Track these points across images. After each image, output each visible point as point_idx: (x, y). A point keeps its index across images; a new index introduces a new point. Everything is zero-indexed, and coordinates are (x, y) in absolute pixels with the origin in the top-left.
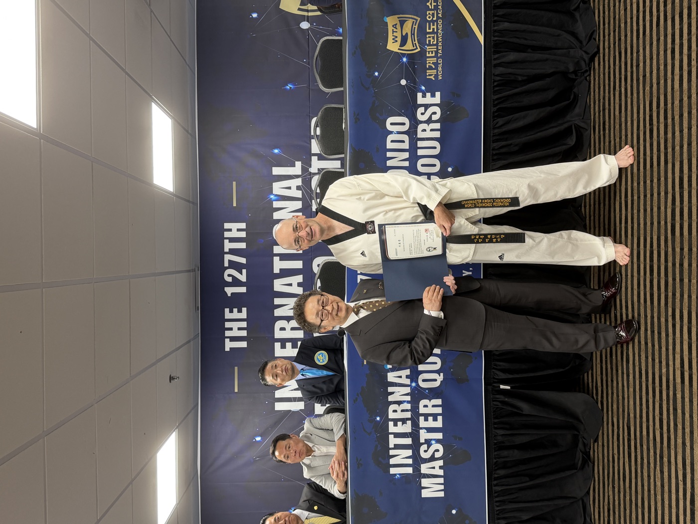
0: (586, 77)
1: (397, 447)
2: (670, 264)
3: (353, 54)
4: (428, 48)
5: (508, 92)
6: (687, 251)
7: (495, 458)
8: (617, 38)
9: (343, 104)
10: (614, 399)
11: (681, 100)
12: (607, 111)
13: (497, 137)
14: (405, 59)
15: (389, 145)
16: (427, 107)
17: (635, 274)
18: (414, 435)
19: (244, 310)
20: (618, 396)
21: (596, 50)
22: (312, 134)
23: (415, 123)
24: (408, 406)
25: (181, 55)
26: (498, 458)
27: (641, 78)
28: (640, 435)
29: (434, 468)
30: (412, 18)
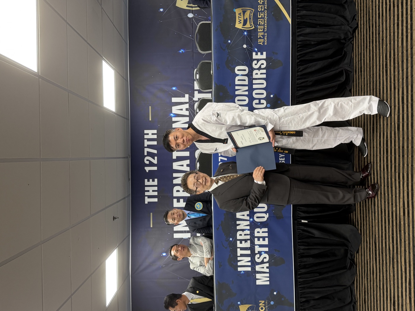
0: (351, 42)
1: (242, 255)
2: (397, 147)
3: (216, 30)
4: (259, 27)
5: (306, 51)
6: (406, 139)
7: (299, 263)
8: (368, 18)
9: (211, 60)
10: (367, 227)
11: (402, 53)
12: (362, 61)
13: (300, 77)
14: (245, 33)
15: (237, 82)
16: (258, 60)
17: (378, 154)
18: (252, 248)
19: (156, 180)
20: (369, 225)
21: (356, 26)
22: (195, 78)
23: (251, 69)
24: (248, 232)
25: (120, 34)
26: (301, 262)
27: (381, 41)
28: (381, 247)
29: (263, 268)
30: (250, 10)
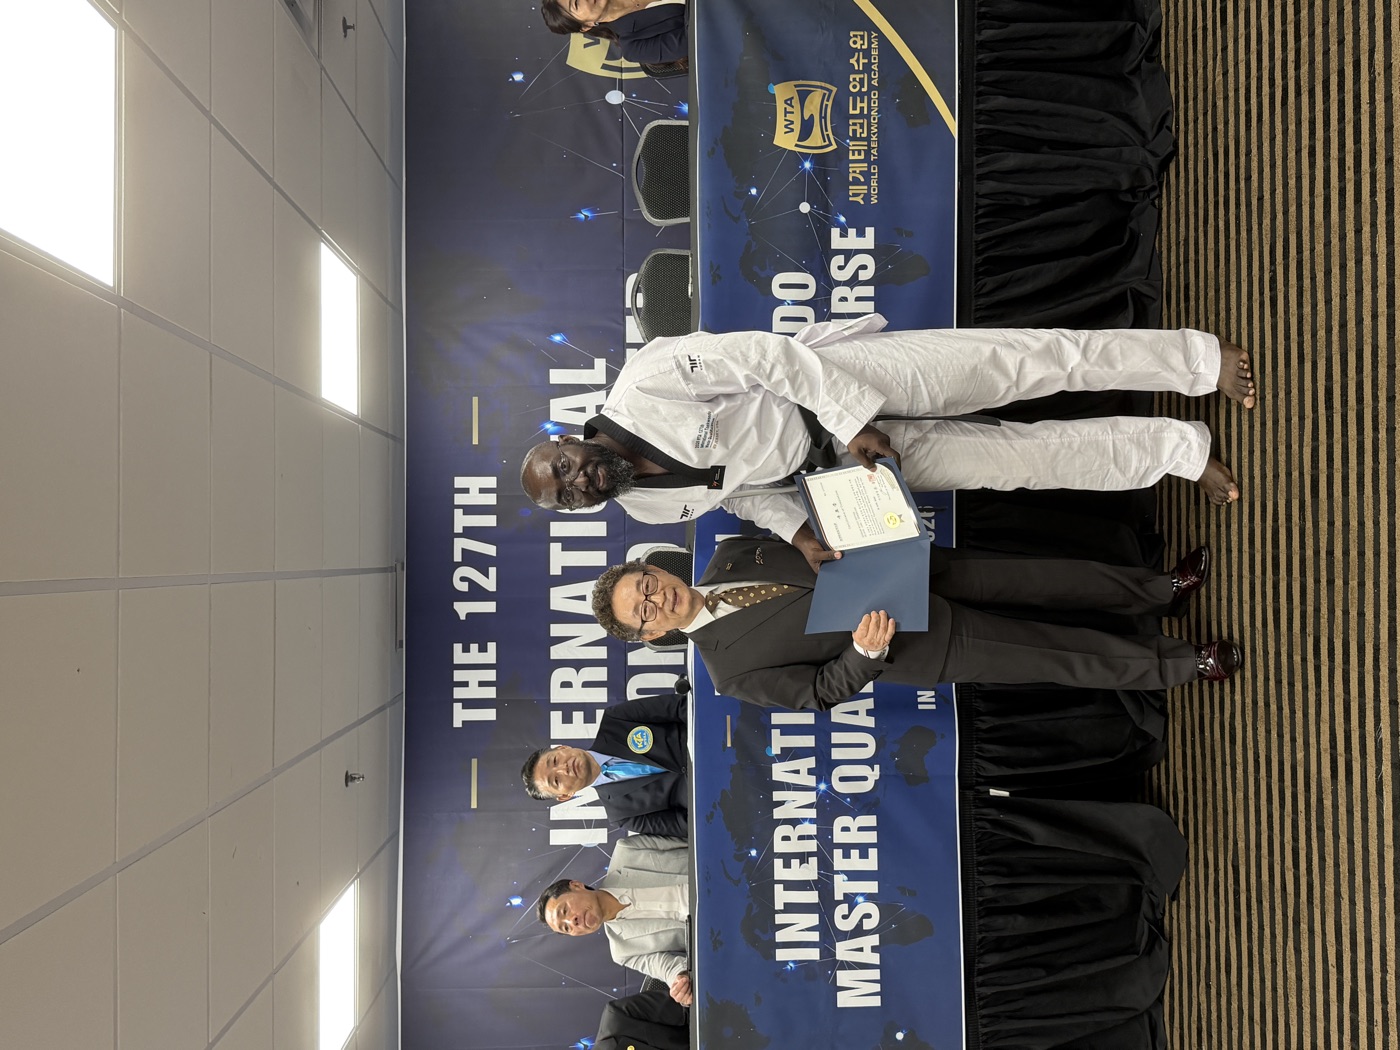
0: (1153, 200)
1: (790, 908)
2: (1309, 552)
3: (709, 154)
4: (851, 144)
5: (1005, 228)
6: (1341, 528)
7: (980, 932)
8: (1210, 127)
9: (688, 248)
10: (1208, 814)
11: (1327, 244)
12: (1192, 265)
13: (984, 313)
14: (807, 165)
15: (777, 325)
16: (849, 254)
17: (1246, 572)
18: (824, 884)
19: (492, 646)
20: (1215, 808)
21: (1171, 148)
22: (628, 304)
23: (826, 284)
24: (812, 829)
25: (375, 151)
26: (986, 931)
27: (1254, 202)
28: (1257, 881)
29: (861, 950)
30: (822, 88)
